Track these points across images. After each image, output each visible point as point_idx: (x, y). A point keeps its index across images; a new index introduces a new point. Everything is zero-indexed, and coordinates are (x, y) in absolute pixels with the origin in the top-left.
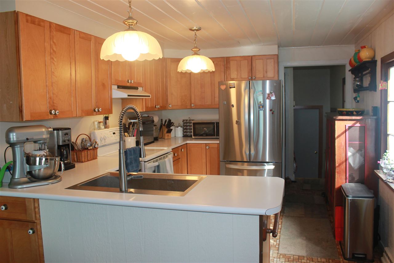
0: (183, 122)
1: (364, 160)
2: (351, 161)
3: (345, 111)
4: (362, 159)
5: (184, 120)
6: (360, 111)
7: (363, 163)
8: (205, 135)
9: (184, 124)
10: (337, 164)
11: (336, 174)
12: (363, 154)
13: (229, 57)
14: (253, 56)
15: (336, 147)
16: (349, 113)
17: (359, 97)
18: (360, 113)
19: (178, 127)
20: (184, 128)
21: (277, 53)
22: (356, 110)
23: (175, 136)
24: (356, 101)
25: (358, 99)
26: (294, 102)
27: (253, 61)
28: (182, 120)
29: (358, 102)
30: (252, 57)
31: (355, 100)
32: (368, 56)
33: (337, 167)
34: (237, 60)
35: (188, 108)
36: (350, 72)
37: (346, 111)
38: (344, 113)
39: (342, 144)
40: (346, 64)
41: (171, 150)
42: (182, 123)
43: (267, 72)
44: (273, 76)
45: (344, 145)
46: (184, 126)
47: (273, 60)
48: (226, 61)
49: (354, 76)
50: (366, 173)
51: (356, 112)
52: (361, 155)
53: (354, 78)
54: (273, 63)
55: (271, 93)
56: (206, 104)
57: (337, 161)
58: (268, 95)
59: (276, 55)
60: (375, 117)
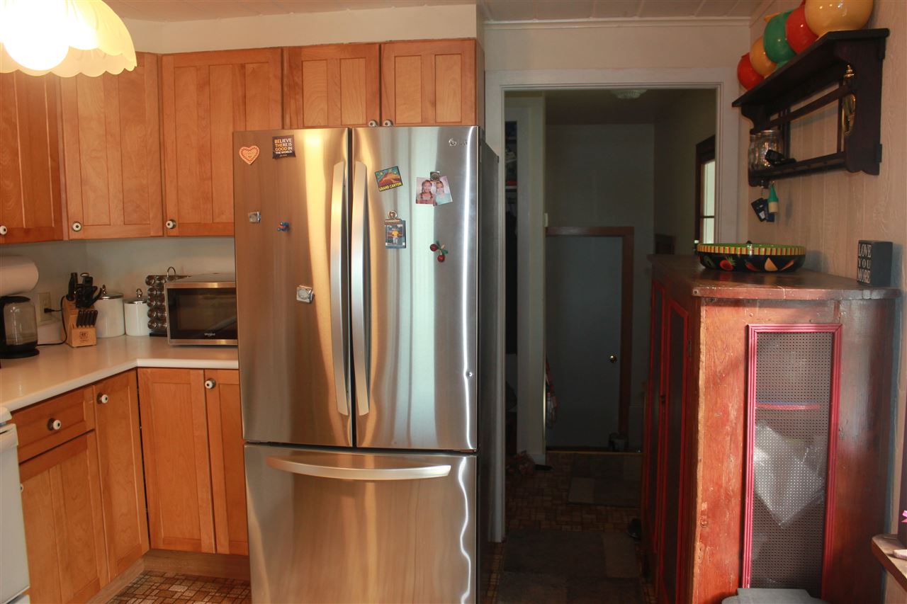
0: (148, 283)
1: (826, 487)
2: (763, 487)
3: (730, 255)
4: (815, 482)
5: (150, 278)
6: (791, 257)
7: (818, 498)
8: (211, 335)
9: (151, 290)
10: (703, 501)
11: (698, 544)
12: (821, 460)
13: (300, 48)
14: (385, 43)
15: (701, 427)
16: (748, 265)
17: (777, 200)
18: (791, 263)
19: (131, 302)
20: (154, 303)
21: (473, 35)
22: (774, 254)
23: (125, 333)
24: (762, 215)
25: (772, 207)
26: (546, 215)
27: (385, 62)
28: (144, 279)
29: (771, 218)
30: (380, 46)
31: (757, 212)
32: (845, 14)
33: (703, 513)
34: (326, 60)
35: (152, 234)
36: (737, 111)
37: (734, 256)
38: (727, 266)
39: (726, 413)
40: (720, 84)
41: (9, 417)
42: (146, 290)
43: (434, 104)
44: (460, 120)
45: (737, 418)
46: (152, 297)
47: (457, 58)
48: (290, 62)
49: (748, 125)
50: (833, 541)
51: (774, 258)
52: (811, 464)
53: (752, 132)
54: (457, 69)
55: (435, 177)
56: (217, 220)
57: (705, 490)
58: (423, 184)
59: (469, 39)
60: (876, 295)
